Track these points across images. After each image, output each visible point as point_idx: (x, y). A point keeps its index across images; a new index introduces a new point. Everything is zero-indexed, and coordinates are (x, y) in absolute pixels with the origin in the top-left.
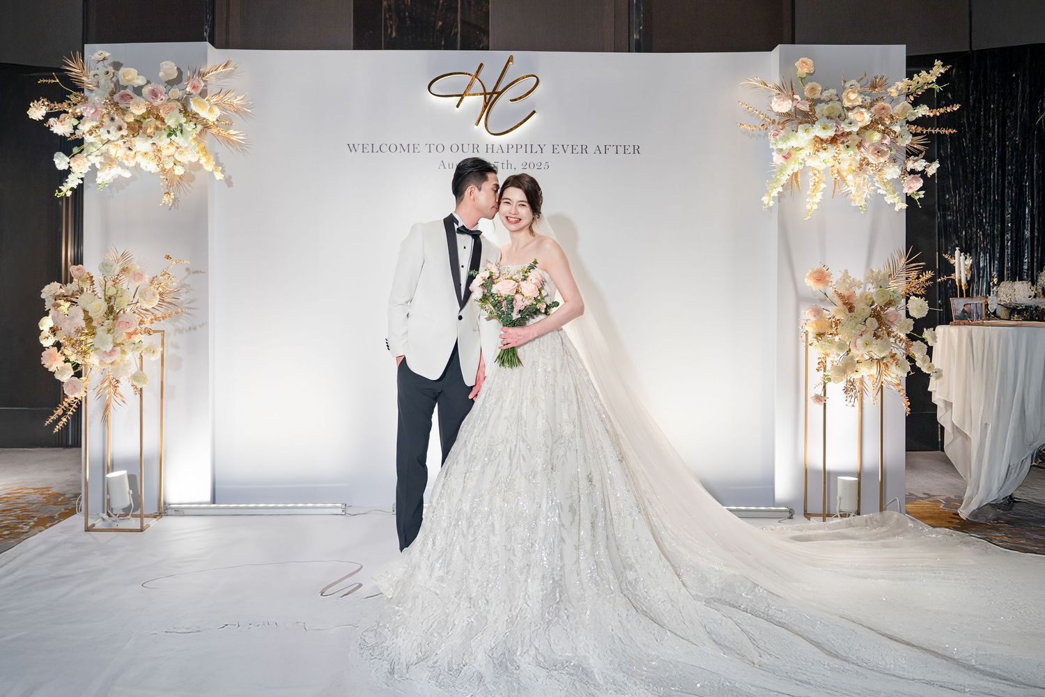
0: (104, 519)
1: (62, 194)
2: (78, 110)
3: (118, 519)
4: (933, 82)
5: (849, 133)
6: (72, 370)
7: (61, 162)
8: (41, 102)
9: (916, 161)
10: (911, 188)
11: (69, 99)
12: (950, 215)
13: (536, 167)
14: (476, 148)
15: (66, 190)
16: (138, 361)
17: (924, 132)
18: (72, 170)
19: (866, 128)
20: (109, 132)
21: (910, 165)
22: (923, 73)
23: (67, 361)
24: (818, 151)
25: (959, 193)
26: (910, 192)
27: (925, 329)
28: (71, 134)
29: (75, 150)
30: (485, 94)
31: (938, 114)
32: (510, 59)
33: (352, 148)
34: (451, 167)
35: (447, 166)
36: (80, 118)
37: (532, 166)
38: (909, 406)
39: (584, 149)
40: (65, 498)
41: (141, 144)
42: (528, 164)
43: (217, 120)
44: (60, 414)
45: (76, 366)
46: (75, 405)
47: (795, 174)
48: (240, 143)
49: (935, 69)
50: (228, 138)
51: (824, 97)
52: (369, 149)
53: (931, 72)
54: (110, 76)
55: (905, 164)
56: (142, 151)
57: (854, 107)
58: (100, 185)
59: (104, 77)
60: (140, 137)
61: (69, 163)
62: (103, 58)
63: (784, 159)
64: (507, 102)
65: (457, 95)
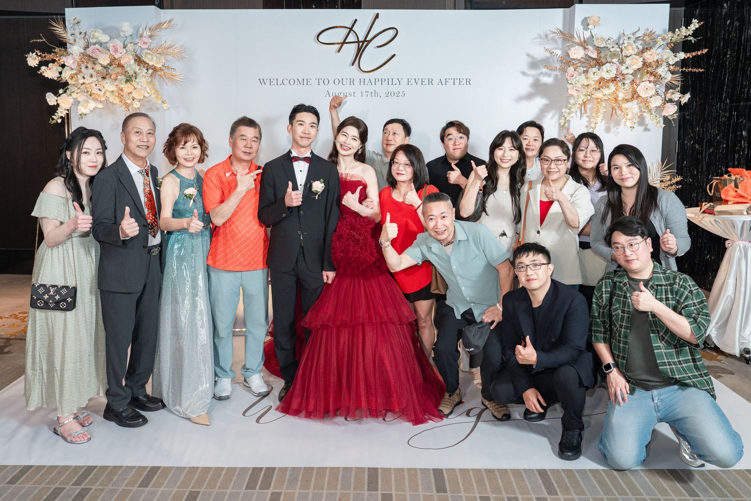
1: (54, 122)
2: (62, 60)
4: (689, 35)
5: (626, 74)
7: (51, 99)
8: (35, 53)
9: (673, 93)
10: (668, 112)
11: (55, 52)
12: (688, 115)
13: (396, 95)
14: (352, 82)
15: (57, 118)
18: (60, 105)
19: (638, 70)
20: (84, 78)
21: (669, 96)
22: (683, 28)
24: (602, 88)
25: (696, 101)
26: (667, 115)
28: (58, 78)
29: (61, 91)
30: (358, 42)
31: (691, 57)
32: (377, 16)
33: (262, 82)
36: (63, 66)
37: (392, 94)
39: (430, 82)
41: (109, 86)
42: (390, 94)
43: (163, 66)
47: (584, 103)
48: (181, 81)
49: (692, 25)
50: (172, 78)
51: (608, 45)
52: (275, 82)
53: (689, 27)
54: (82, 36)
55: (665, 95)
56: (109, 90)
57: (630, 56)
58: (81, 115)
59: (79, 36)
60: (107, 81)
61: (57, 100)
62: (76, 21)
63: (577, 92)
64: (374, 47)
65: (339, 43)
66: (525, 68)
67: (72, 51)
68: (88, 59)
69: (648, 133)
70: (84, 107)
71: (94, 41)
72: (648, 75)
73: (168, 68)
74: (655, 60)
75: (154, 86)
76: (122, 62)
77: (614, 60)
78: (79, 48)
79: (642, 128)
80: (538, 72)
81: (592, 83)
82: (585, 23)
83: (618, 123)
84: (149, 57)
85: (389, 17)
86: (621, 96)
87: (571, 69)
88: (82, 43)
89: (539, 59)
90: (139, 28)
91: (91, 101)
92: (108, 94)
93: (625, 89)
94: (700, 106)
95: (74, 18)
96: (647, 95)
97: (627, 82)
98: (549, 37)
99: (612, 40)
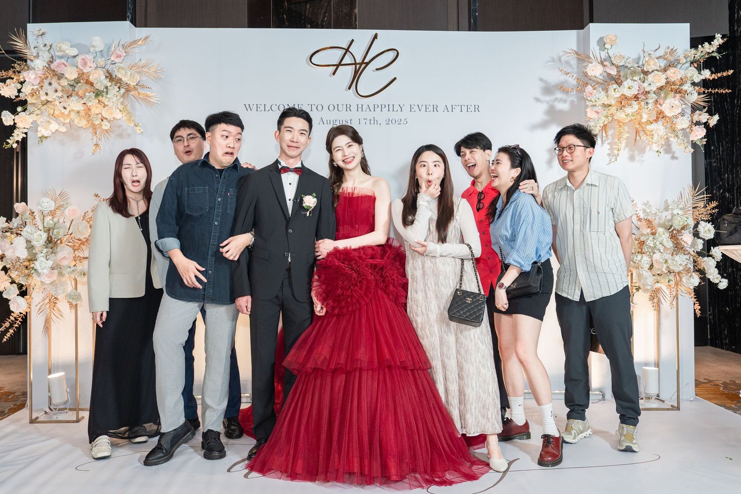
0: (46, 413)
1: (9, 146)
2: (21, 77)
3: (58, 412)
4: (713, 52)
5: (649, 92)
6: (17, 289)
7: (7, 118)
9: (700, 115)
11: (13, 67)
12: (715, 162)
13: (397, 123)
14: (348, 108)
15: (13, 142)
16: (73, 282)
17: (706, 92)
18: (17, 125)
19: (661, 88)
20: (47, 94)
21: (696, 118)
22: (706, 44)
23: (13, 282)
24: (624, 106)
25: (722, 145)
26: (695, 139)
27: (712, 248)
28: (16, 96)
29: (19, 109)
30: (355, 64)
31: (716, 78)
32: (376, 37)
33: (248, 107)
34: (328, 122)
35: (325, 122)
36: (22, 83)
37: (394, 122)
38: (700, 310)
39: (435, 108)
40: (15, 396)
41: (75, 104)
42: (390, 121)
43: (137, 84)
44: (7, 327)
45: (20, 286)
46: (20, 319)
47: (605, 126)
48: (157, 103)
49: (715, 41)
50: (146, 99)
51: (627, 64)
52: (262, 108)
53: (712, 42)
54: (47, 48)
55: (692, 117)
56: (76, 109)
57: (653, 71)
58: (40, 138)
59: (44, 49)
60: (74, 98)
61: (14, 120)
62: (41, 33)
63: (596, 114)
64: (373, 71)
65: (333, 65)
66: (538, 94)
67: (35, 65)
68: (52, 73)
69: (675, 161)
70: (45, 129)
71: (60, 54)
72: (672, 94)
73: (143, 87)
74: (679, 78)
75: (126, 106)
76: (91, 79)
77: (635, 78)
78: (42, 62)
79: (669, 156)
80: (552, 98)
81: (613, 102)
82: (602, 43)
83: (642, 151)
84: (123, 72)
85: (388, 38)
86: (645, 117)
87: (589, 88)
88: (46, 56)
89: (553, 84)
90: (111, 45)
91: (53, 122)
92: (73, 115)
93: (649, 109)
94: (727, 149)
95: (38, 29)
96: (673, 114)
97: (651, 101)
98: (563, 59)
99: (631, 59)
